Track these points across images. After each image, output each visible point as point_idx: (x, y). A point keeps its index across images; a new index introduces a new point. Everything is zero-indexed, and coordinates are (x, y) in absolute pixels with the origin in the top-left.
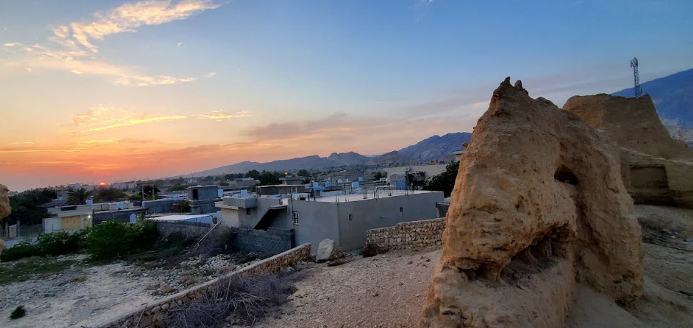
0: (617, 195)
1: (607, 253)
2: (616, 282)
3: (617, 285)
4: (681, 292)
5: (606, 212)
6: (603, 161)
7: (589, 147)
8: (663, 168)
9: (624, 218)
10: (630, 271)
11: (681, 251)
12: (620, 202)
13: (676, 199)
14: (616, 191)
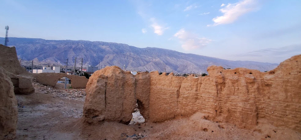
0: (12, 99)
1: (3, 124)
2: (5, 136)
3: (6, 137)
4: (25, 129)
5: (6, 106)
6: (8, 85)
7: (2, 78)
8: (18, 79)
9: (13, 108)
10: (12, 129)
11: (21, 112)
12: (12, 101)
13: (21, 91)
14: (11, 97)
